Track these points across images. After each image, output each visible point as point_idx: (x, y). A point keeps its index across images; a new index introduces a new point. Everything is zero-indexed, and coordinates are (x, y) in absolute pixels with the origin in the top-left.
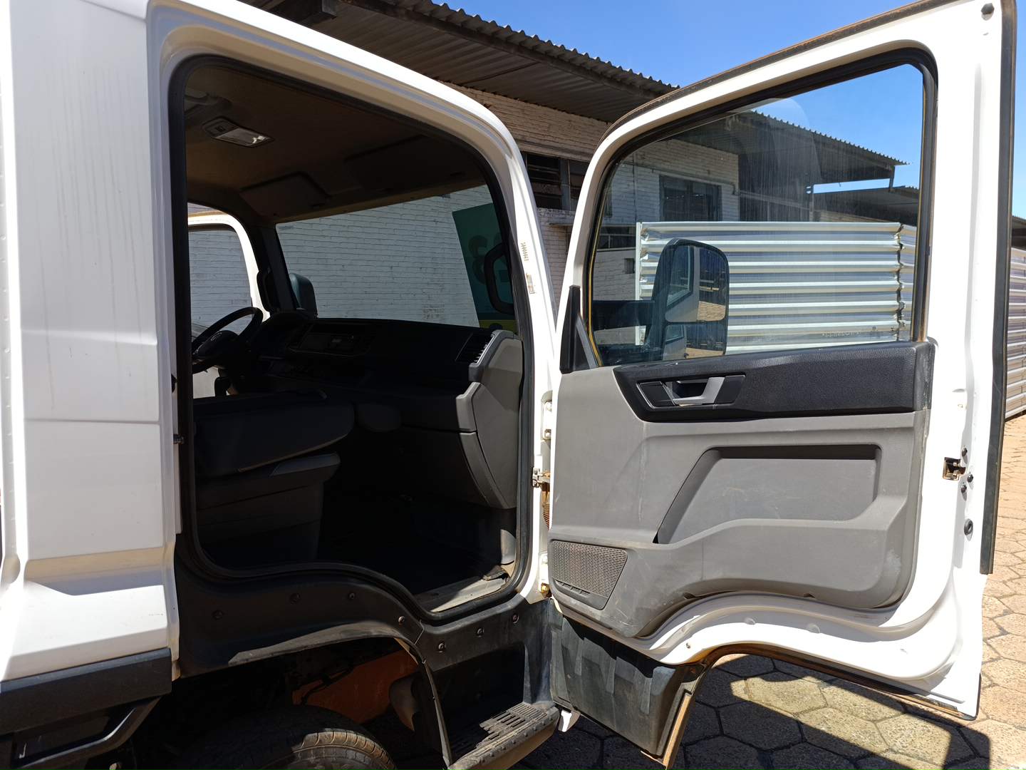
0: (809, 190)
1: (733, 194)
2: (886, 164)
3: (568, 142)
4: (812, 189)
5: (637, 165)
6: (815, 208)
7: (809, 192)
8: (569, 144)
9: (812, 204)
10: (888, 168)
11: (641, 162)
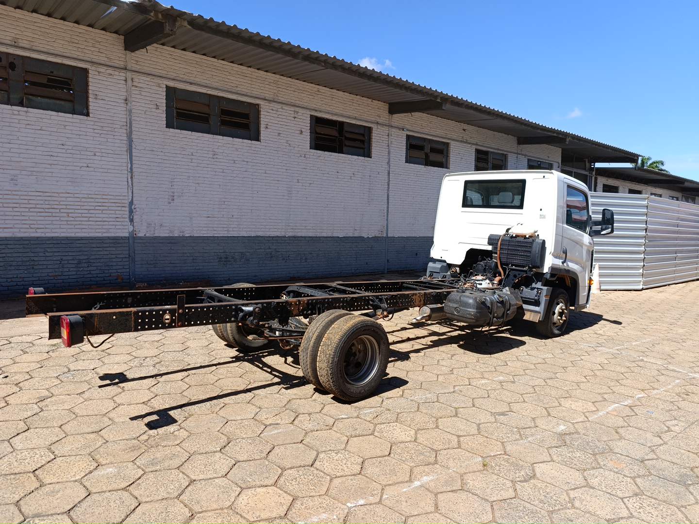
0: (592, 165)
1: (558, 167)
2: (634, 156)
3: (493, 144)
4: (594, 165)
5: (519, 154)
6: (595, 175)
7: (593, 166)
8: (493, 145)
9: (594, 173)
10: (636, 158)
11: (520, 153)
